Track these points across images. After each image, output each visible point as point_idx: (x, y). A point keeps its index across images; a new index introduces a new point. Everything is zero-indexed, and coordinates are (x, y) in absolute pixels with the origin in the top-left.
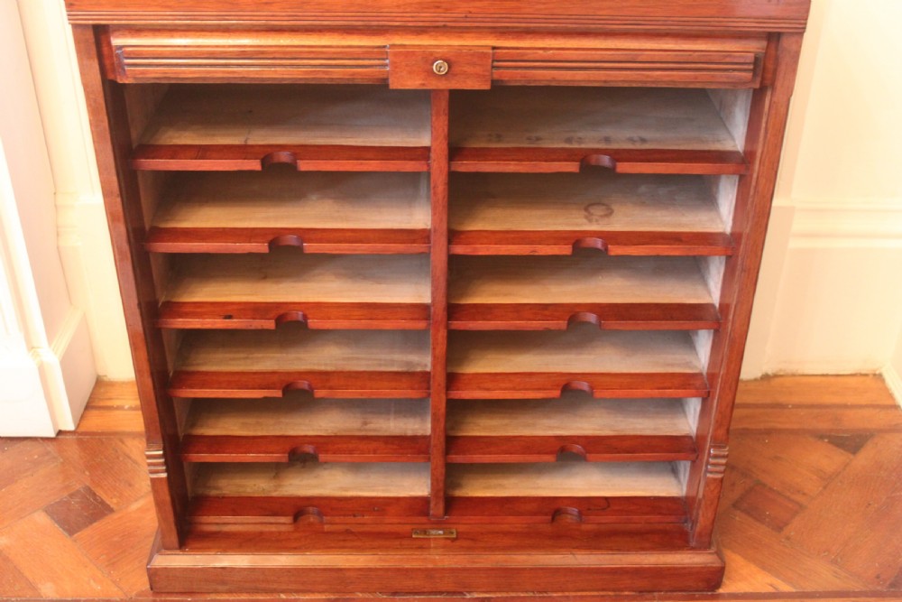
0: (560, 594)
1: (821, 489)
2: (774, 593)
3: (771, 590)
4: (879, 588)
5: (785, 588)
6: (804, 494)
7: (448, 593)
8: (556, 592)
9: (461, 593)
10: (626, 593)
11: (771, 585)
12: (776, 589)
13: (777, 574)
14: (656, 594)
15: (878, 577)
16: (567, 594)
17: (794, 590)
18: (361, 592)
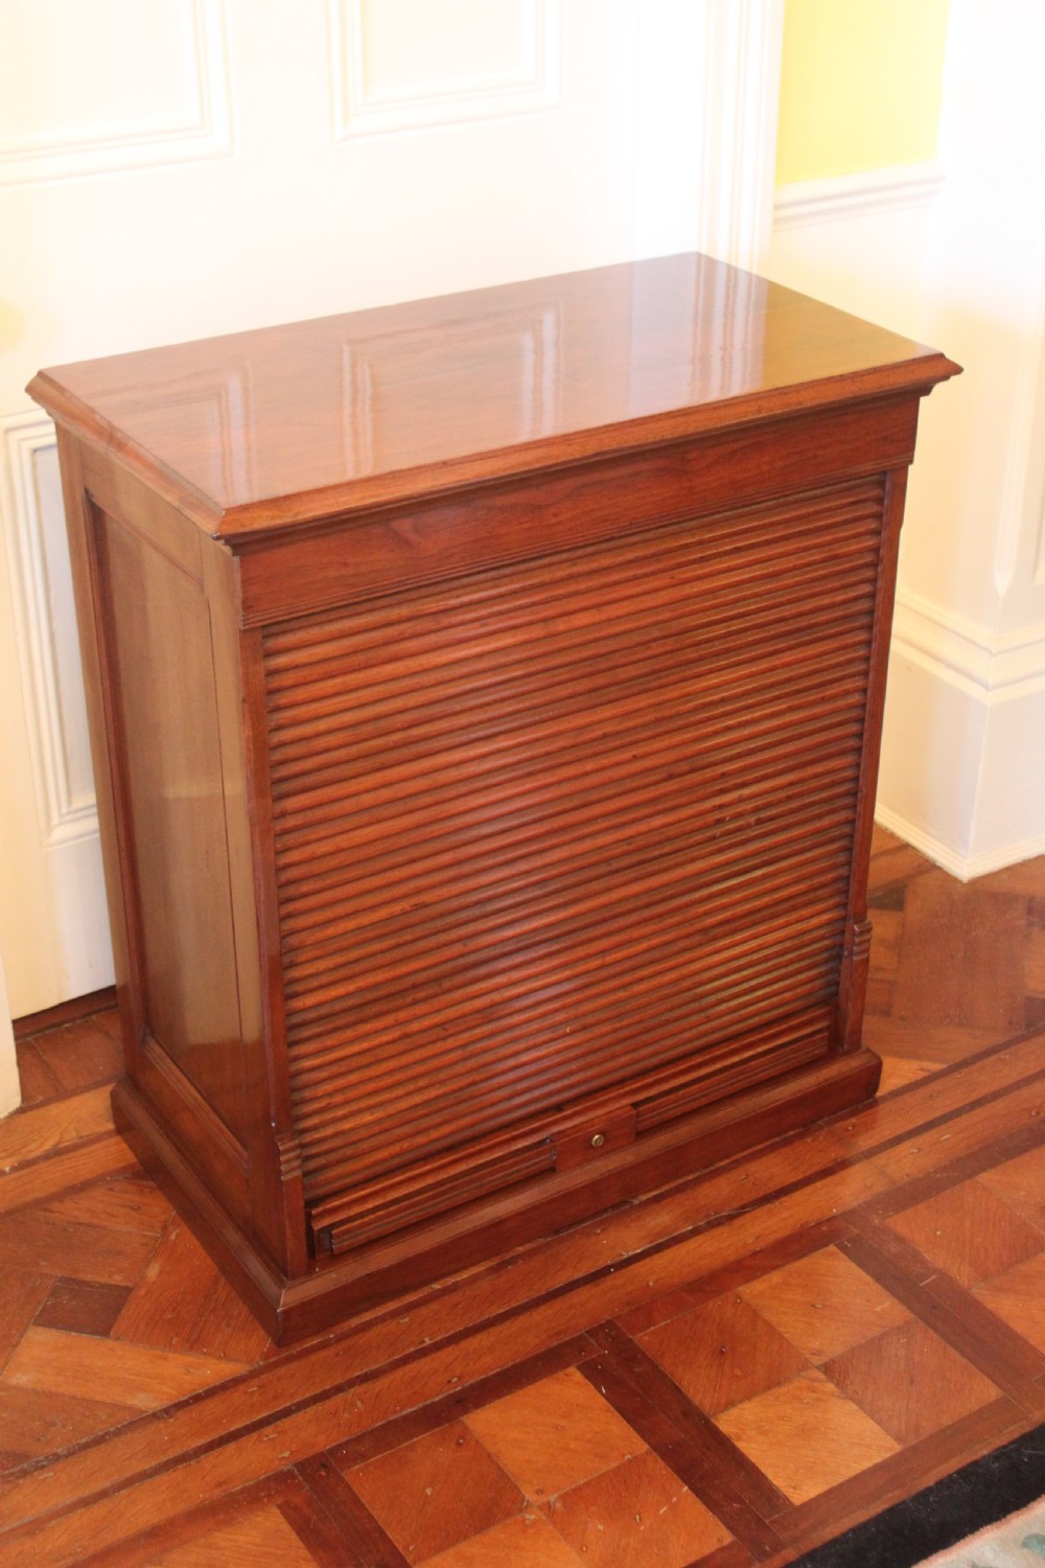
0: (727, 1161)
1: (896, 958)
2: (930, 1076)
3: (923, 1074)
4: (1019, 1032)
5: (937, 1067)
6: (884, 969)
7: (613, 1207)
8: (721, 1160)
9: (625, 1202)
10: (791, 1133)
11: (922, 1070)
12: (929, 1071)
13: (920, 1058)
14: (820, 1122)
15: (1011, 1023)
16: (734, 1158)
17: (945, 1066)
18: (519, 1245)
